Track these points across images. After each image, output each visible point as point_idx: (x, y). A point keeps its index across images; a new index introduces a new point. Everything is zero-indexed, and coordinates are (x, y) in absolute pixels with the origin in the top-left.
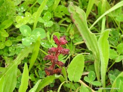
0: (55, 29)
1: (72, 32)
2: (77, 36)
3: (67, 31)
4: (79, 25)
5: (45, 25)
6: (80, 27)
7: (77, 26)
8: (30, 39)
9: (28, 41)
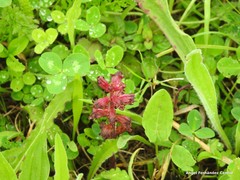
0: (115, 31)
1: (148, 34)
2: (159, 39)
3: (139, 32)
4: (159, 18)
5: (91, 34)
6: (162, 21)
7: (156, 20)
8: (62, 80)
9: (58, 83)
